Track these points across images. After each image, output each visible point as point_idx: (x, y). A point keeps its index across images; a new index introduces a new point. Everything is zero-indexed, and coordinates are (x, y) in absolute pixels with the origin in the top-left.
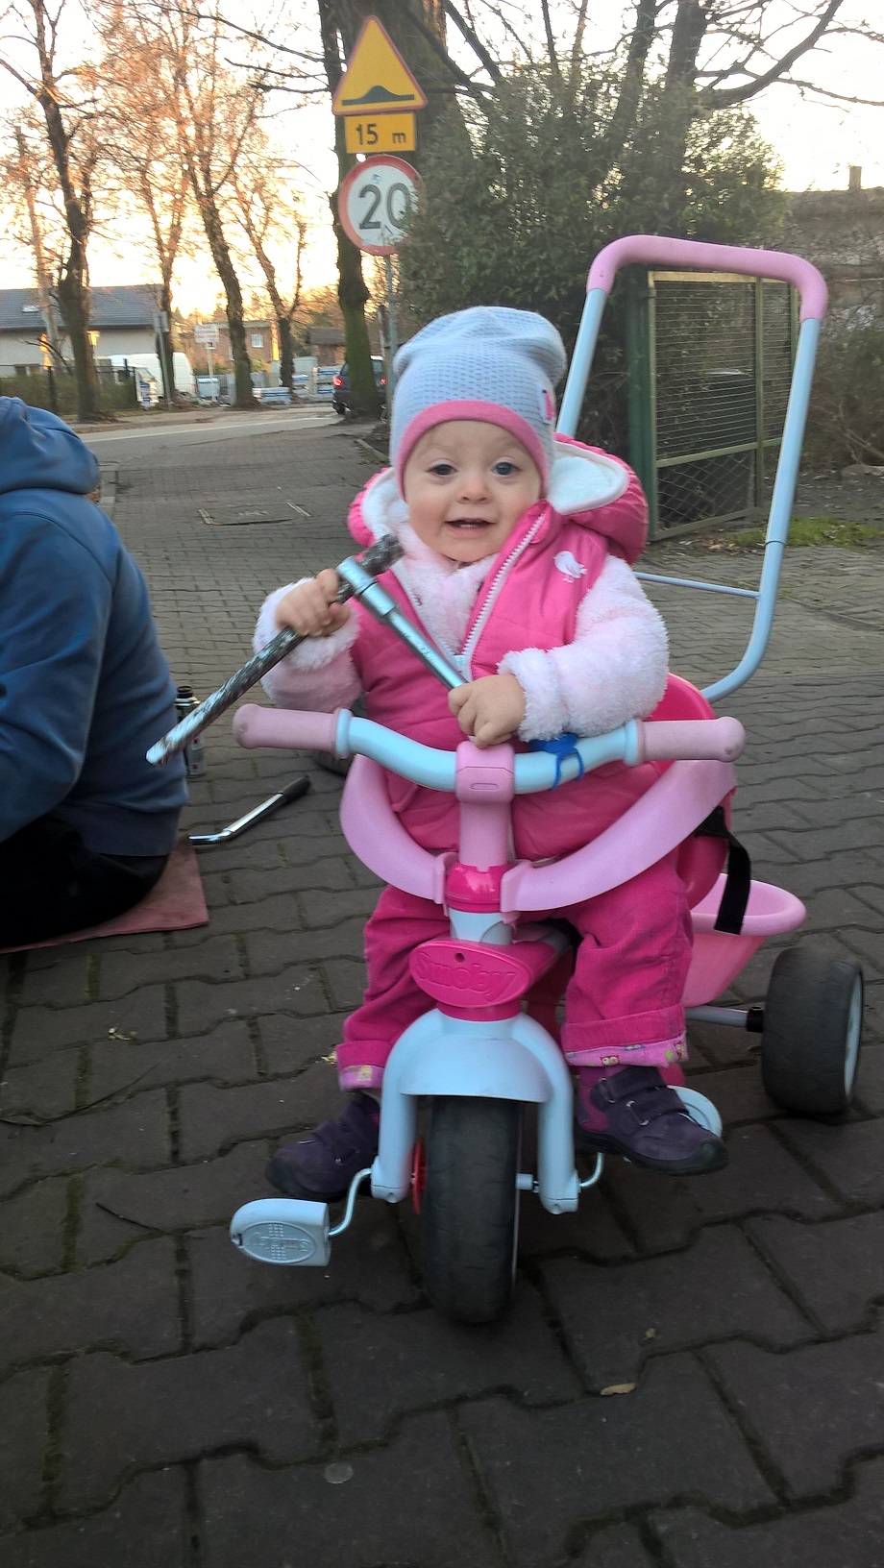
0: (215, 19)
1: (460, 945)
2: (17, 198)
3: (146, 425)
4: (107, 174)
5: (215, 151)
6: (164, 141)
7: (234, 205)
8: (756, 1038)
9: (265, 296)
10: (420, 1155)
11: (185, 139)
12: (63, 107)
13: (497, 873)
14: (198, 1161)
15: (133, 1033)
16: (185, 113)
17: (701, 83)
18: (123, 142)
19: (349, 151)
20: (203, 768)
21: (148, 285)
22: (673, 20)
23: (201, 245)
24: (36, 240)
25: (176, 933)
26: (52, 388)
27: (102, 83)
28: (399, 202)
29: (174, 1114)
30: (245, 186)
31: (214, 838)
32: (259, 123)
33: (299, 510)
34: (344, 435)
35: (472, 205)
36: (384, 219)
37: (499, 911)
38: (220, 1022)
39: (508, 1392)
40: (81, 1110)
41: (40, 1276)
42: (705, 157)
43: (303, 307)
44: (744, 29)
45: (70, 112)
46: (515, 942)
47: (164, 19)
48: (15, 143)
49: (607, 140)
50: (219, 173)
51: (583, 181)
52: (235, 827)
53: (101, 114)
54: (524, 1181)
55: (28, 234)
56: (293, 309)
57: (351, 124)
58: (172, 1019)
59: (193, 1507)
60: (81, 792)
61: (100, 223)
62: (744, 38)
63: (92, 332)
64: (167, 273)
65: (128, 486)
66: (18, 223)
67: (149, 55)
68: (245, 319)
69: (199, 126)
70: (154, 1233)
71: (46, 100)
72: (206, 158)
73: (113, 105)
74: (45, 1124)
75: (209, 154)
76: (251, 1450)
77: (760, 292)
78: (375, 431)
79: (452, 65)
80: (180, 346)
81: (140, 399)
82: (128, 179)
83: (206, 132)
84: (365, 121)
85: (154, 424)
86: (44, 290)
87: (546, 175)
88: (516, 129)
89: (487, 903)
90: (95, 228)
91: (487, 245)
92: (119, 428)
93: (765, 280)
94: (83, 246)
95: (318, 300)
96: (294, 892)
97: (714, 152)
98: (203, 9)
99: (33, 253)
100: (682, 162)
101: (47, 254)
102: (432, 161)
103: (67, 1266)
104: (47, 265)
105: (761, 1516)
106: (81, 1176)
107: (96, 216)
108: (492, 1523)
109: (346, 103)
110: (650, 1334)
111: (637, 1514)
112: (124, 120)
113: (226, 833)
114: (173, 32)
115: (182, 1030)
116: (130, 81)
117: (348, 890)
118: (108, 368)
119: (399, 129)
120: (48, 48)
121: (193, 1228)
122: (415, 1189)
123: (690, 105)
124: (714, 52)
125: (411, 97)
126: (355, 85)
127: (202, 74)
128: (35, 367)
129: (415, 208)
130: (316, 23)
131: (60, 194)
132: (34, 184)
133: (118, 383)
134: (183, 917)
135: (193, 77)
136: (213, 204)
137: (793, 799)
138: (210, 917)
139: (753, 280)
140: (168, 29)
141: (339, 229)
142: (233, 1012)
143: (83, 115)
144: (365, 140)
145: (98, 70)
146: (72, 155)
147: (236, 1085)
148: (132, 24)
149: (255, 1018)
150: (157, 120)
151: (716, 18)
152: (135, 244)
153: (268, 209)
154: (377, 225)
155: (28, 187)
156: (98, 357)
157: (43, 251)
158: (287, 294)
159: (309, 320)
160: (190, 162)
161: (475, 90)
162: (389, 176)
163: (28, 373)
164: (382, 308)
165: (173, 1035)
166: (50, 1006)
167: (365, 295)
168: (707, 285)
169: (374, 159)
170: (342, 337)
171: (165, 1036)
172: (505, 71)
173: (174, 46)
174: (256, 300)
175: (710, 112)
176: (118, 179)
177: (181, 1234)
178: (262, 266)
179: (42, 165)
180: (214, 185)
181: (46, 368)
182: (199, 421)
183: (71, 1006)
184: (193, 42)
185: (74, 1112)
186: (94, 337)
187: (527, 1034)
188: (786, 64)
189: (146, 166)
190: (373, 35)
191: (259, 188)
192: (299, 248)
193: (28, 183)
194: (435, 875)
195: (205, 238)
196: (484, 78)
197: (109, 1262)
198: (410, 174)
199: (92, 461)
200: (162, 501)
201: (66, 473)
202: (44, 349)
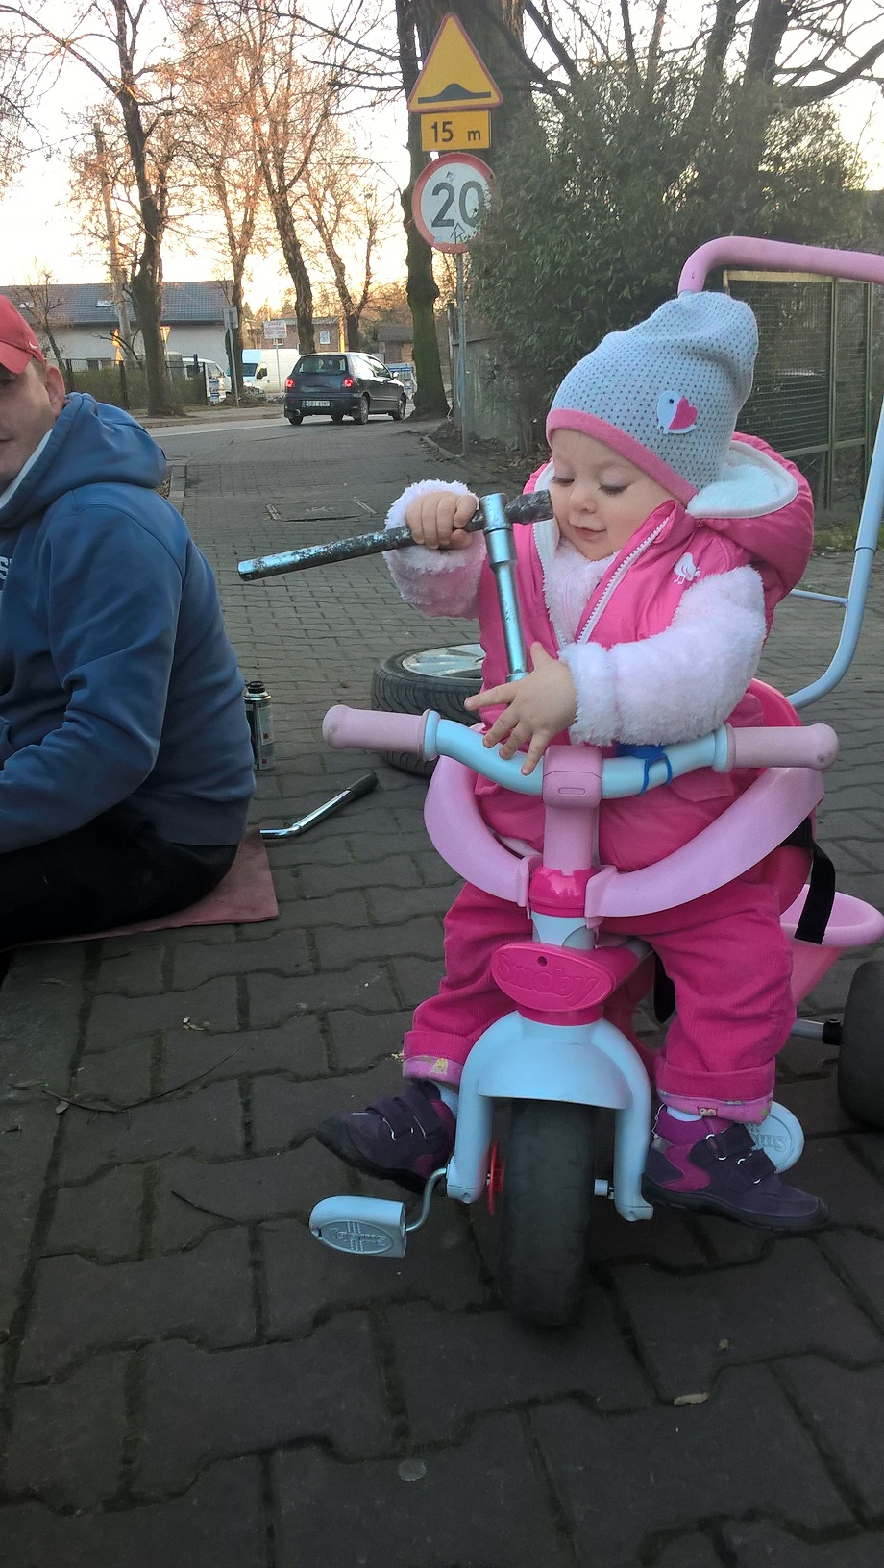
0: (293, 16)
1: (542, 948)
2: (94, 193)
3: (215, 420)
4: (182, 171)
5: (290, 148)
6: (239, 139)
7: (306, 202)
8: (833, 1051)
9: (333, 291)
10: (497, 1156)
11: (260, 136)
12: (141, 104)
13: (582, 878)
14: (271, 1152)
15: (206, 1024)
16: (260, 109)
17: (781, 79)
18: (200, 139)
19: (424, 149)
20: (272, 762)
21: (219, 281)
22: (753, 17)
23: (273, 242)
24: (111, 235)
25: (246, 926)
26: (123, 383)
27: (180, 80)
28: (472, 201)
29: (247, 1105)
30: (318, 183)
31: (283, 832)
32: (333, 120)
33: (365, 507)
34: (410, 432)
35: (547, 204)
36: (458, 218)
37: (583, 915)
38: (291, 1016)
39: (580, 1397)
40: (155, 1098)
41: (117, 1261)
42: (785, 154)
43: (371, 304)
44: (826, 25)
45: (148, 109)
46: (596, 947)
47: (243, 18)
48: (92, 139)
49: (685, 138)
50: (293, 170)
51: (660, 179)
52: (303, 823)
53: (178, 111)
54: (601, 1187)
55: (103, 229)
56: (362, 305)
57: (426, 122)
58: (244, 1011)
59: (268, 1498)
60: (156, 781)
61: (175, 219)
62: (825, 34)
63: (164, 328)
64: (239, 268)
65: (198, 481)
66: (95, 219)
67: (227, 52)
68: (314, 315)
69: (274, 124)
70: (228, 1223)
71: (126, 97)
72: (280, 154)
73: (190, 102)
74: (120, 1111)
75: (283, 151)
76: (325, 1443)
77: (836, 292)
78: (440, 428)
79: (529, 63)
80: (250, 342)
81: (209, 394)
82: (203, 176)
83: (281, 129)
84: (440, 118)
85: (222, 420)
86: (118, 285)
87: (623, 174)
88: (592, 128)
89: (572, 907)
90: (169, 224)
91: (561, 244)
92: (188, 423)
93: (841, 280)
94: (158, 242)
95: (386, 298)
96: (362, 888)
97: (793, 150)
98: (283, 8)
99: (107, 249)
100: (760, 159)
101: (121, 250)
102: (508, 159)
103: (143, 1253)
104: (121, 261)
105: (837, 1533)
106: (157, 1163)
107: (171, 212)
108: (564, 1528)
109: (421, 100)
110: (724, 1344)
111: (710, 1526)
112: (200, 116)
113: (295, 828)
114: (251, 30)
115: (253, 1022)
116: (208, 78)
117: (416, 888)
118: (177, 363)
119: (473, 127)
120: (129, 46)
121: (267, 1220)
122: (491, 1190)
123: (770, 103)
124: (795, 48)
125: (488, 95)
126: (431, 84)
127: (278, 71)
128: (106, 361)
129: (488, 206)
130: (393, 20)
131: (135, 191)
132: (111, 180)
133: (187, 378)
134: (253, 909)
135: (269, 77)
136: (285, 200)
137: (866, 808)
138: (280, 910)
139: (829, 280)
140: (246, 27)
141: (410, 225)
142: (304, 1006)
143: (159, 112)
144: (440, 139)
145: (177, 68)
146: (150, 152)
147: (307, 1079)
148: (211, 22)
149: (325, 1012)
150: (233, 117)
151: (797, 14)
152: (207, 241)
153: (339, 206)
154: (450, 223)
155: (105, 185)
156: (169, 352)
157: (118, 246)
158: (355, 289)
159: (376, 317)
160: (264, 159)
161: (551, 87)
162: (463, 173)
163: (100, 366)
164: (450, 305)
165: (245, 1027)
166: (126, 994)
167: (435, 293)
168: (782, 285)
169: (447, 157)
170: (410, 334)
171: (238, 1028)
172: (582, 68)
173: (252, 43)
174: (325, 297)
175: (791, 111)
176: (194, 175)
177: (255, 1225)
178: (332, 262)
179: (120, 161)
180: (287, 182)
181: (118, 363)
182: (265, 417)
183: (145, 995)
184: (271, 39)
185: (147, 1101)
186: (165, 331)
187: (607, 1039)
188: (868, 60)
189: (221, 163)
190: (451, 32)
191: (331, 184)
192: (369, 246)
193: (105, 179)
194: (519, 878)
195: (277, 234)
196: (561, 76)
197: (185, 1250)
198: (483, 171)
199: (160, 457)
200: (229, 495)
201: (134, 467)
202: (116, 343)
